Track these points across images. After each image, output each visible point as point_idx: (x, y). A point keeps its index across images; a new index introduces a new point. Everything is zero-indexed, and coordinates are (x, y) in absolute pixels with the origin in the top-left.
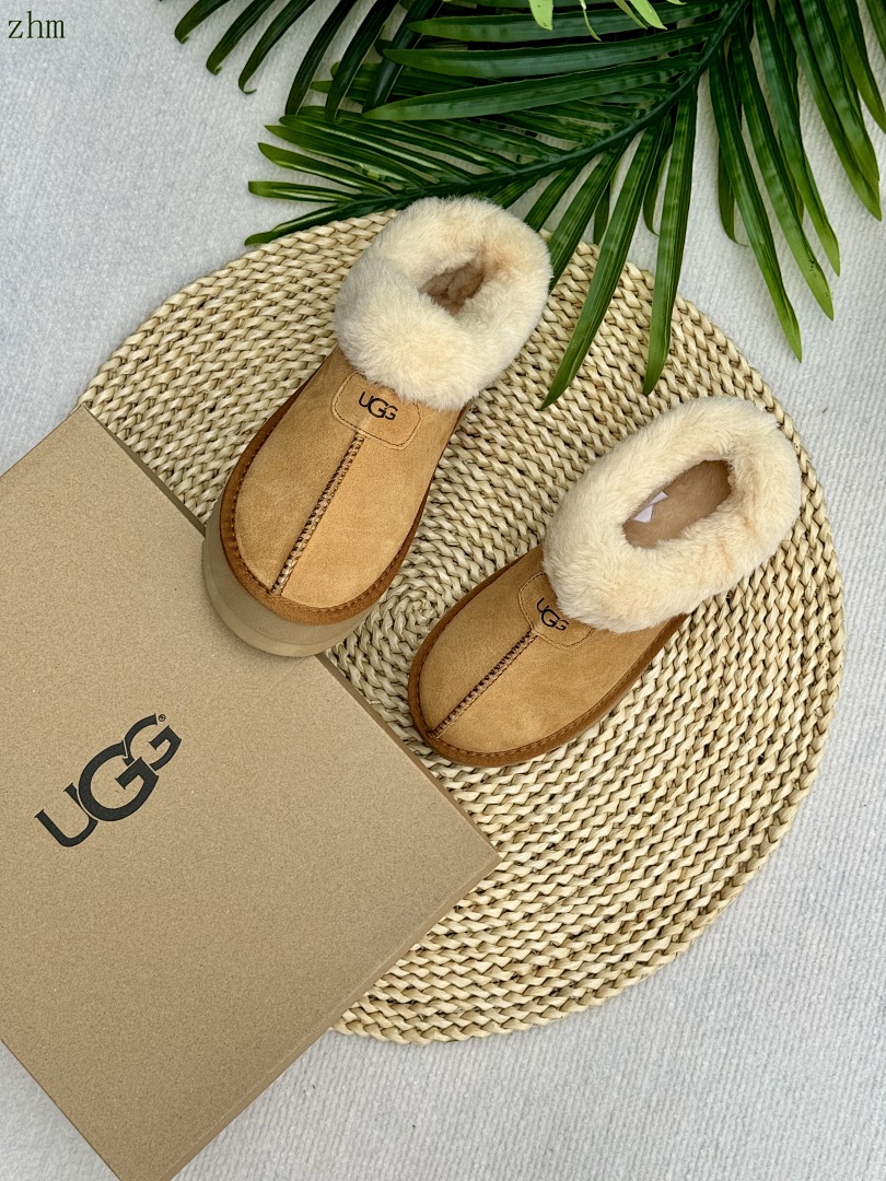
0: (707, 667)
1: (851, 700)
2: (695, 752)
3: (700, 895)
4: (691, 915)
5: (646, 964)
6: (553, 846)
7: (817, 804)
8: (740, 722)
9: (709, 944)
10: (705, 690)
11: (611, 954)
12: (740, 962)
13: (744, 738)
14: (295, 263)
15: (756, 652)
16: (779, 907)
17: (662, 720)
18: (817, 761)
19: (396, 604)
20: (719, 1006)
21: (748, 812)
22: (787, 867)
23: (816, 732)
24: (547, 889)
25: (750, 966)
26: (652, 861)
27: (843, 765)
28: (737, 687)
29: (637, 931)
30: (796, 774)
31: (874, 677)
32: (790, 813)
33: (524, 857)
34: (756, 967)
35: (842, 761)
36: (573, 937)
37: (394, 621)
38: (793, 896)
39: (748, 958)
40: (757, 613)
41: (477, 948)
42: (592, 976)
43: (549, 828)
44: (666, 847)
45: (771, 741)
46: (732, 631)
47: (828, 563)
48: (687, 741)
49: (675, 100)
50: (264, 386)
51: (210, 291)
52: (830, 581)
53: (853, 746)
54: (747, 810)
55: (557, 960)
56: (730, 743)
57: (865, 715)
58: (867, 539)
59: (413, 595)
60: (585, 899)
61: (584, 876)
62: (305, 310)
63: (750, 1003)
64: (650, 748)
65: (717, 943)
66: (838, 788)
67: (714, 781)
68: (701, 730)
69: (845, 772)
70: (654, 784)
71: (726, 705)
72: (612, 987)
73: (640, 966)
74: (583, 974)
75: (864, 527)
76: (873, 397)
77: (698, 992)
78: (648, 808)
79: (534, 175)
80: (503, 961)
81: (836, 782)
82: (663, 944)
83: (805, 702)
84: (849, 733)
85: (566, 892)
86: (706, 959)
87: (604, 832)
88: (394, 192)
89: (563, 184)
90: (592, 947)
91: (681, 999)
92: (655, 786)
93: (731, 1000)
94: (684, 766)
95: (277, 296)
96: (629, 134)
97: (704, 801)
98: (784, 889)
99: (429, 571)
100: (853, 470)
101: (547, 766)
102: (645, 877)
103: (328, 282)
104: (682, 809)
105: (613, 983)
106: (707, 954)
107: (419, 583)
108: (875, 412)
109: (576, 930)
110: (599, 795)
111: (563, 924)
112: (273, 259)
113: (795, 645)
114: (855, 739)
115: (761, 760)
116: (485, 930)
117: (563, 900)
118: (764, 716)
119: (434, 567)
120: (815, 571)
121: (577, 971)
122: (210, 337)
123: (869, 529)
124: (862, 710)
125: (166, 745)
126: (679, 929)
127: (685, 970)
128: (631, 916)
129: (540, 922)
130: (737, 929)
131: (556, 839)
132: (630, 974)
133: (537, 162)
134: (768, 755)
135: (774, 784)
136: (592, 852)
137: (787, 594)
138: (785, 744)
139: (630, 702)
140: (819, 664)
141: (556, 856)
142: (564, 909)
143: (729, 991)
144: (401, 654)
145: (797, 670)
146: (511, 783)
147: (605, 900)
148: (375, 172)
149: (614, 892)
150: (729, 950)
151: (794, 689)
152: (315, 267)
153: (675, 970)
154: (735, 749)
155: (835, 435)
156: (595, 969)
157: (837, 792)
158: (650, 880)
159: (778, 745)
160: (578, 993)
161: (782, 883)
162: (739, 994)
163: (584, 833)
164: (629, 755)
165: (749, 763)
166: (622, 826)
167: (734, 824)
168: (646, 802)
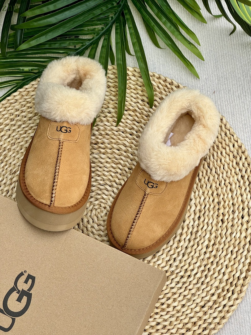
0: (210, 192)
2: (218, 224)
3: (241, 273)
4: (241, 281)
5: (232, 306)
6: (182, 277)
8: (230, 207)
10: (213, 200)
11: (218, 307)
13: (233, 212)
14: (10, 108)
15: (225, 181)
17: (202, 216)
19: (91, 213)
24: (186, 293)
26: (219, 268)
28: (224, 195)
29: (224, 295)
33: (173, 285)
36: (203, 307)
37: (93, 220)
40: (220, 167)
42: (215, 318)
43: (178, 271)
44: (222, 261)
45: (243, 209)
46: (214, 177)
47: (237, 141)
48: (214, 220)
49: (121, 10)
52: (240, 147)
54: (245, 237)
55: (200, 317)
56: (229, 216)
58: (247, 129)
59: (96, 207)
60: (201, 291)
61: (197, 283)
62: (19, 123)
64: (202, 228)
67: (229, 231)
68: (218, 215)
71: (222, 203)
73: (231, 307)
74: (212, 319)
75: (244, 126)
76: (228, 82)
78: (210, 249)
79: (83, 51)
80: (180, 326)
82: (235, 296)
85: (193, 291)
87: (198, 264)
88: (35, 73)
89: (94, 49)
90: (211, 307)
92: (210, 241)
94: (217, 230)
95: (8, 122)
96: (110, 26)
97: (229, 239)
99: (99, 197)
100: (232, 108)
101: (168, 249)
102: (219, 274)
103: (24, 111)
104: (222, 245)
105: (224, 318)
107: (97, 202)
108: (231, 86)
109: (202, 304)
110: (191, 252)
111: (197, 304)
113: (237, 173)
115: (243, 218)
117: (193, 295)
118: (237, 201)
119: (99, 195)
120: (234, 146)
121: (209, 318)
123: (246, 126)
125: (30, 281)
126: (239, 288)
128: (220, 290)
129: (189, 306)
131: (182, 274)
132: (228, 312)
133: (83, 46)
134: (244, 215)
135: (250, 223)
136: (196, 274)
137: (227, 156)
138: (248, 209)
139: (189, 215)
141: (184, 280)
142: (195, 298)
144: (100, 230)
145: (242, 182)
147: (208, 289)
148: (26, 69)
149: (210, 284)
151: (243, 188)
152: (17, 107)
153: (244, 305)
154: (232, 217)
155: (221, 99)
156: (215, 315)
158: (222, 275)
159: (246, 210)
160: (212, 326)
163: (191, 267)
164: (196, 234)
165: (239, 220)
166: (204, 260)
167: (243, 243)
168: (208, 248)
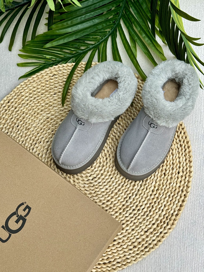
1: (195, 152)
2: (162, 176)
3: (174, 211)
4: (174, 217)
5: (166, 233)
6: (134, 210)
7: (195, 180)
8: (170, 165)
9: (180, 224)
11: (157, 233)
12: (189, 226)
13: (173, 169)
14: (30, 86)
16: (195, 209)
18: (192, 169)
20: (188, 239)
21: (180, 187)
22: (193, 198)
23: (190, 162)
24: (135, 221)
25: (192, 226)
26: (160, 206)
27: (199, 169)
29: (162, 225)
30: (188, 174)
31: (199, 145)
32: (190, 184)
33: (127, 215)
34: (194, 226)
35: (198, 168)
36: (146, 232)
38: (197, 205)
39: (191, 224)
41: (122, 242)
42: (154, 240)
43: (131, 205)
44: (162, 201)
45: (179, 167)
48: (159, 173)
50: (29, 117)
51: (10, 98)
53: (199, 163)
54: (179, 186)
55: (144, 239)
56: (170, 171)
57: (200, 155)
60: (146, 221)
61: (144, 215)
62: (35, 96)
63: (195, 236)
65: (182, 223)
66: (199, 175)
67: (169, 182)
68: (162, 170)
69: (200, 170)
70: (154, 187)
72: (160, 242)
73: (165, 234)
77: (182, 237)
80: (130, 244)
81: (198, 173)
82: (169, 227)
83: (185, 156)
84: (198, 160)
85: (140, 221)
86: (181, 228)
87: (146, 202)
90: (151, 233)
91: (178, 240)
92: (155, 187)
93: (190, 237)
94: (160, 180)
95: (27, 94)
97: (168, 187)
98: (194, 204)
101: (126, 190)
102: (159, 211)
104: (163, 191)
105: (159, 241)
106: (181, 226)
109: (146, 230)
110: (141, 193)
111: (142, 229)
112: (24, 86)
113: (178, 143)
114: (199, 162)
115: (179, 173)
116: (123, 237)
117: (141, 223)
118: (176, 162)
121: (150, 240)
122: (13, 109)
124: (199, 154)
126: (172, 222)
127: (176, 232)
128: (159, 222)
129: (136, 230)
130: (186, 218)
131: (134, 208)
132: (163, 237)
134: (180, 171)
135: (184, 178)
136: (144, 208)
138: (183, 167)
140: (185, 145)
141: (135, 212)
142: (141, 225)
143: (189, 234)
145: (180, 149)
146: (118, 197)
147: (151, 220)
149: (153, 217)
150: (186, 223)
151: (181, 153)
152: (35, 85)
153: (174, 233)
156: (154, 238)
157: (199, 176)
158: (161, 211)
159: (182, 168)
160: (151, 246)
161: (194, 203)
162: (192, 234)
163: (141, 204)
164: (146, 181)
165: (176, 174)
166: (149, 199)
167: (177, 191)
168: (154, 192)
